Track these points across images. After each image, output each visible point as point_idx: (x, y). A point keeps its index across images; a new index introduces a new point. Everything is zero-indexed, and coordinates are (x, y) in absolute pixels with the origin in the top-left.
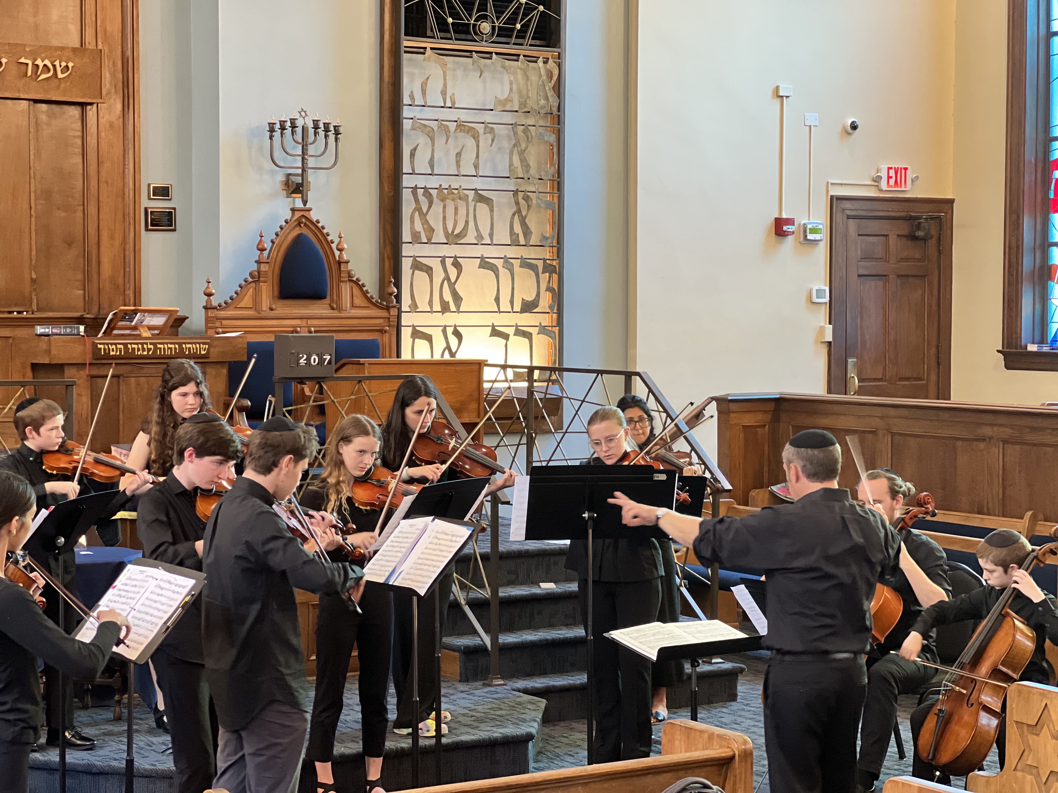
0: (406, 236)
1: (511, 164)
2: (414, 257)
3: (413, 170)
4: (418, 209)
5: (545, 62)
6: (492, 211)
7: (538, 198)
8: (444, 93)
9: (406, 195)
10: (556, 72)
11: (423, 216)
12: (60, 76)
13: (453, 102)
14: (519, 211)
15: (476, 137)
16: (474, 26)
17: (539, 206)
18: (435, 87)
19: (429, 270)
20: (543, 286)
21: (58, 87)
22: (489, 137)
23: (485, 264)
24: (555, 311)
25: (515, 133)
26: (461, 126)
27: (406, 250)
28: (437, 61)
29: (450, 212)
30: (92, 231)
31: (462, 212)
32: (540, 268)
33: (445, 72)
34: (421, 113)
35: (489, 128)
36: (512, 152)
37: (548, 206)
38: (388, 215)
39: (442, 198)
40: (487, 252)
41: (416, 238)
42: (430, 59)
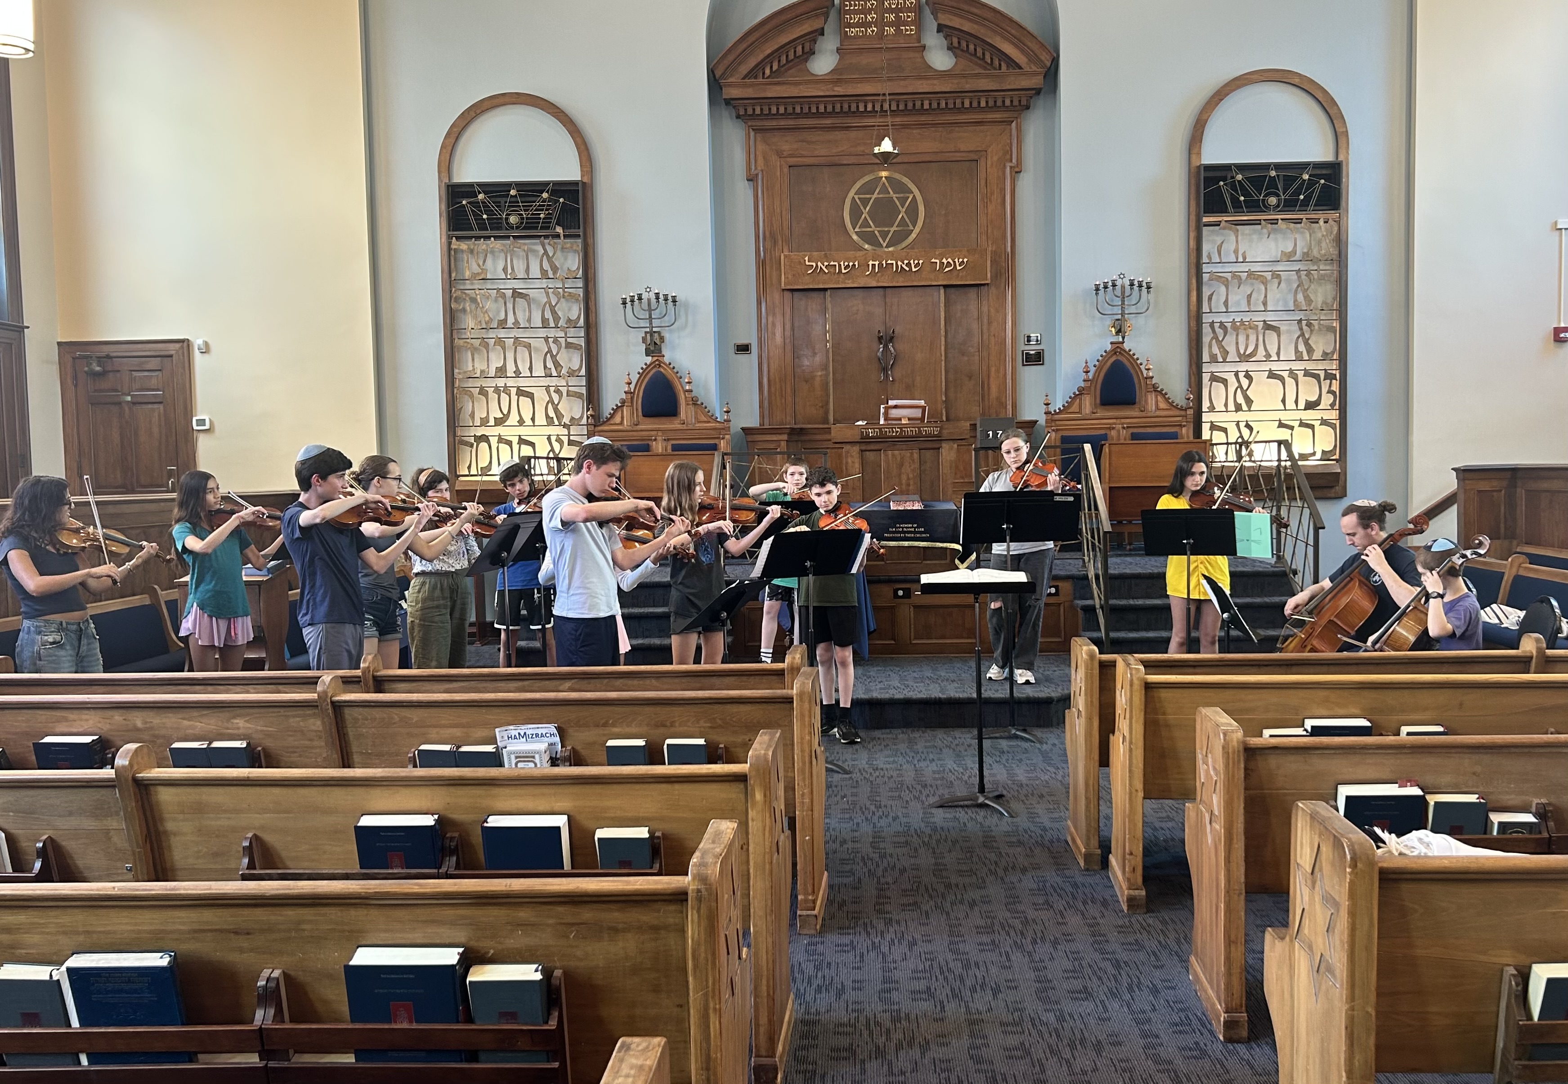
0: (1206, 357)
1: (1295, 301)
2: (1212, 373)
3: (1211, 309)
4: (1215, 337)
5: (1326, 222)
6: (1279, 336)
7: (1319, 324)
8: (1236, 252)
9: (1206, 329)
10: (1336, 229)
11: (1219, 343)
12: (958, 268)
13: (1244, 258)
15: (1265, 282)
16: (1263, 200)
17: (1320, 330)
18: (1229, 246)
19: (1225, 382)
20: (1325, 389)
21: (958, 275)
22: (1276, 281)
23: (1272, 375)
24: (1337, 407)
25: (1299, 277)
26: (1251, 274)
27: (1206, 368)
28: (1230, 229)
29: (1242, 339)
30: (985, 368)
31: (1253, 338)
32: (1322, 377)
33: (1237, 237)
34: (1218, 268)
35: (1276, 275)
36: (1296, 291)
37: (1332, 329)
38: (1194, 343)
39: (1235, 328)
40: (1274, 366)
41: (1214, 359)
42: (1224, 228)
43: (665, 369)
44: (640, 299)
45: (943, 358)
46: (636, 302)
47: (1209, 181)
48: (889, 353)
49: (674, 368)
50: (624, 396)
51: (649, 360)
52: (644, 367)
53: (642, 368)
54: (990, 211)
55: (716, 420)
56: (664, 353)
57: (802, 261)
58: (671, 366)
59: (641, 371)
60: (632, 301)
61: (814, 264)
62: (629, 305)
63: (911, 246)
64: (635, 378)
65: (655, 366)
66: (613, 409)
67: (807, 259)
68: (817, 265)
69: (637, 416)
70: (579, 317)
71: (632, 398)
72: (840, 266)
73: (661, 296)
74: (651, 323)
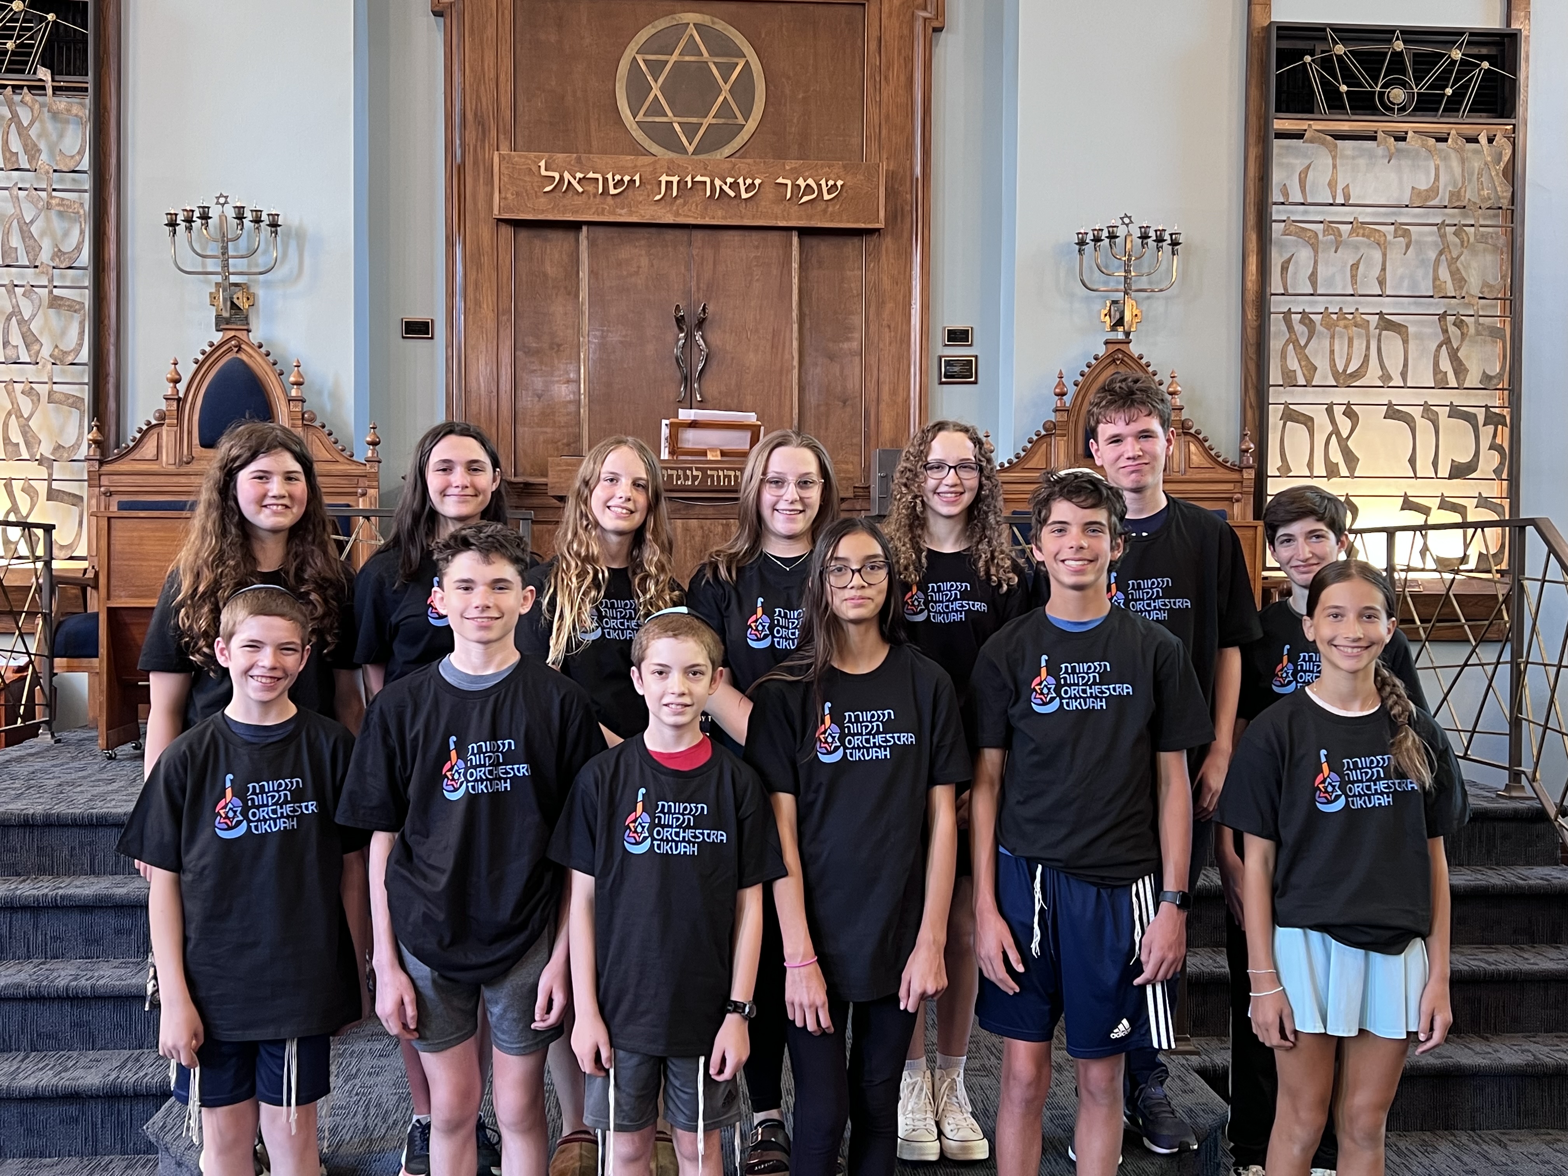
0: (1275, 376)
1: (1436, 278)
2: (1286, 405)
3: (1285, 288)
4: (1293, 340)
5: (1490, 139)
6: (1405, 342)
7: (1477, 323)
8: (1332, 185)
9: (1276, 325)
10: (1508, 152)
11: (1300, 350)
12: (827, 197)
13: (1347, 196)
14: (1447, 341)
15: (1383, 245)
16: (1381, 94)
17: (1478, 333)
18: (1320, 176)
19: (1308, 422)
20: (1485, 443)
21: (825, 211)
22: (1402, 242)
23: (1393, 413)
24: (1504, 476)
25: (1443, 236)
26: (1357, 226)
27: (1275, 396)
28: (1323, 143)
29: (1340, 348)
30: (872, 386)
31: (1359, 346)
32: (1481, 419)
33: (1334, 158)
34: (1298, 213)
35: (1402, 230)
36: (1437, 262)
37: (1495, 333)
38: (1252, 350)
39: (1329, 325)
40: (1398, 397)
41: (1290, 381)
42: (1311, 141)
43: (251, 356)
44: (205, 217)
45: (796, 363)
46: (197, 224)
47: (1284, 57)
48: (695, 349)
49: (268, 354)
50: (163, 406)
52: (208, 349)
53: (203, 353)
54: (885, 95)
55: (349, 459)
56: (251, 325)
57: (534, 168)
58: (263, 350)
59: (201, 358)
60: (189, 221)
61: (557, 176)
62: (181, 227)
63: (742, 152)
64: (187, 371)
67: (542, 164)
68: (562, 178)
69: (190, 445)
70: (79, 248)
71: (180, 410)
72: (606, 180)
73: (249, 216)
74: (226, 266)
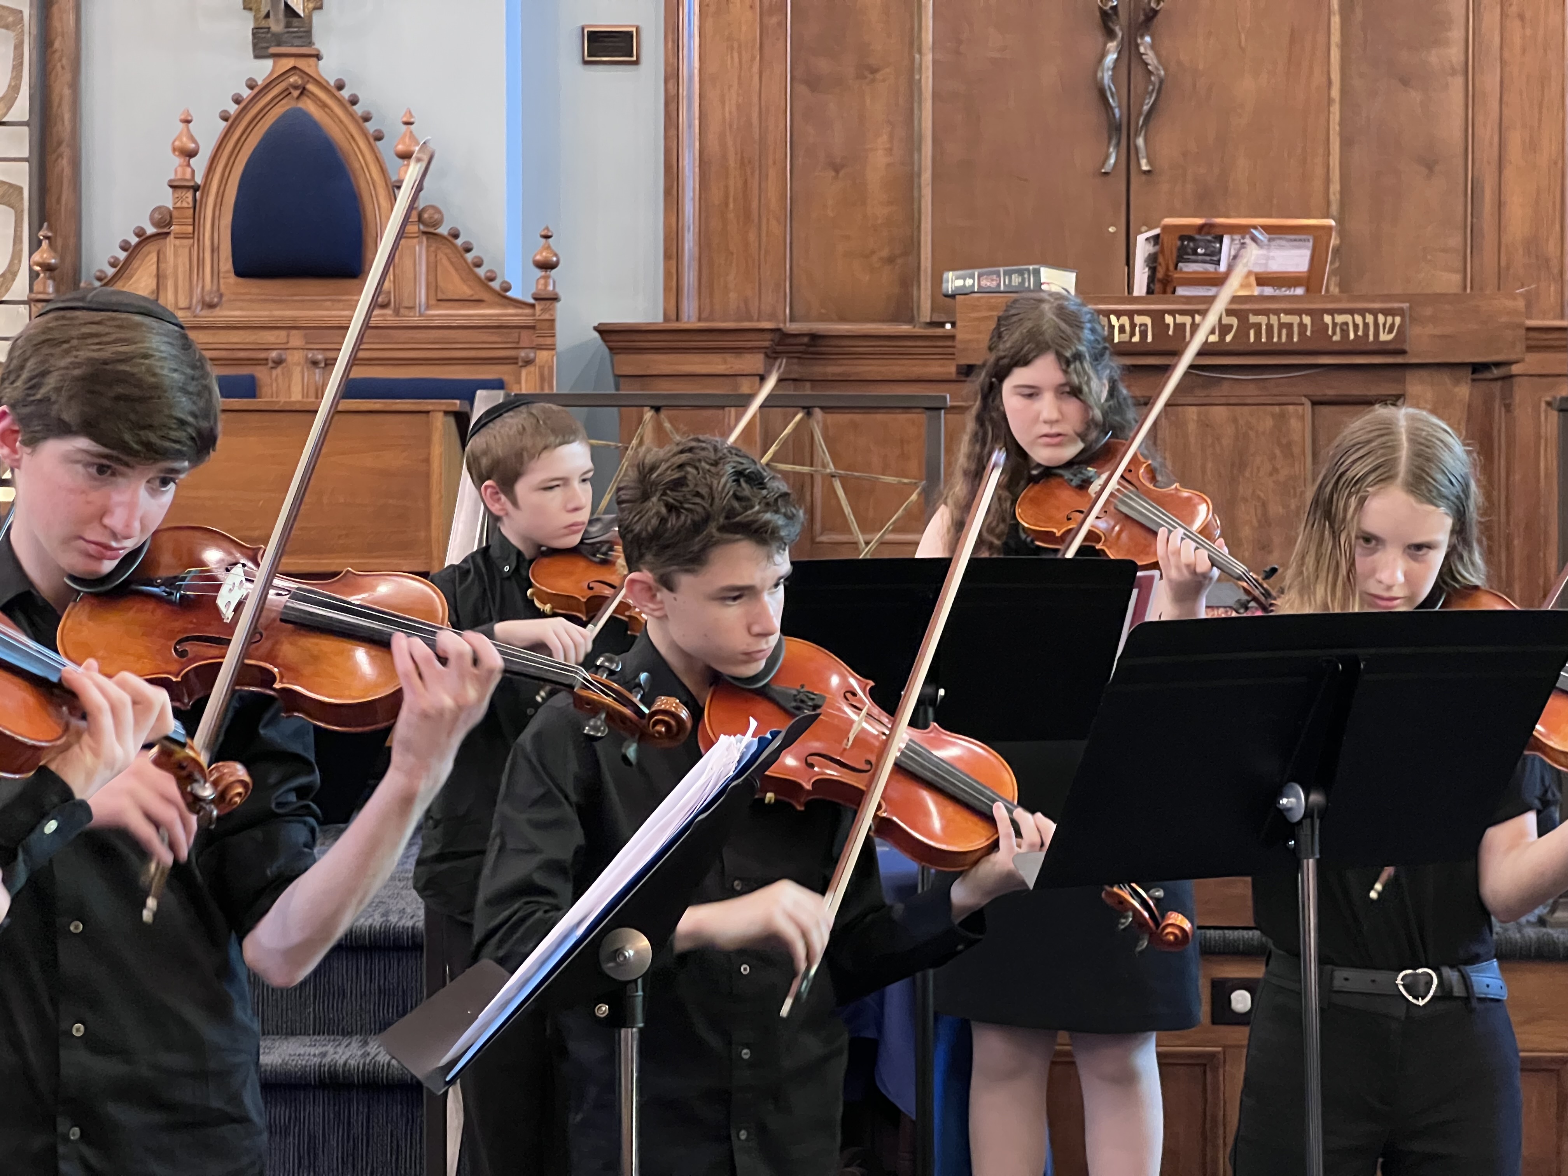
43: (324, 106)
48: (1137, 72)
49: (354, 101)
50: (167, 199)
51: (263, 69)
52: (246, 93)
53: (237, 100)
55: (503, 296)
56: (320, 43)
58: (345, 94)
59: (233, 109)
64: (208, 132)
65: (286, 94)
66: (125, 247)
69: (216, 274)
71: (197, 207)
